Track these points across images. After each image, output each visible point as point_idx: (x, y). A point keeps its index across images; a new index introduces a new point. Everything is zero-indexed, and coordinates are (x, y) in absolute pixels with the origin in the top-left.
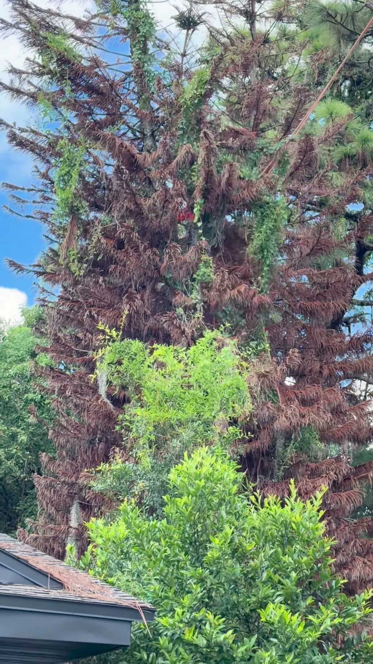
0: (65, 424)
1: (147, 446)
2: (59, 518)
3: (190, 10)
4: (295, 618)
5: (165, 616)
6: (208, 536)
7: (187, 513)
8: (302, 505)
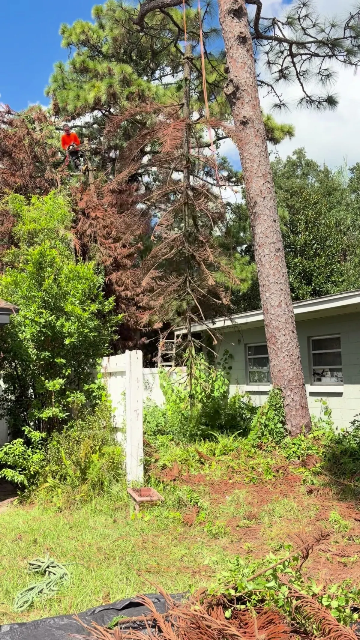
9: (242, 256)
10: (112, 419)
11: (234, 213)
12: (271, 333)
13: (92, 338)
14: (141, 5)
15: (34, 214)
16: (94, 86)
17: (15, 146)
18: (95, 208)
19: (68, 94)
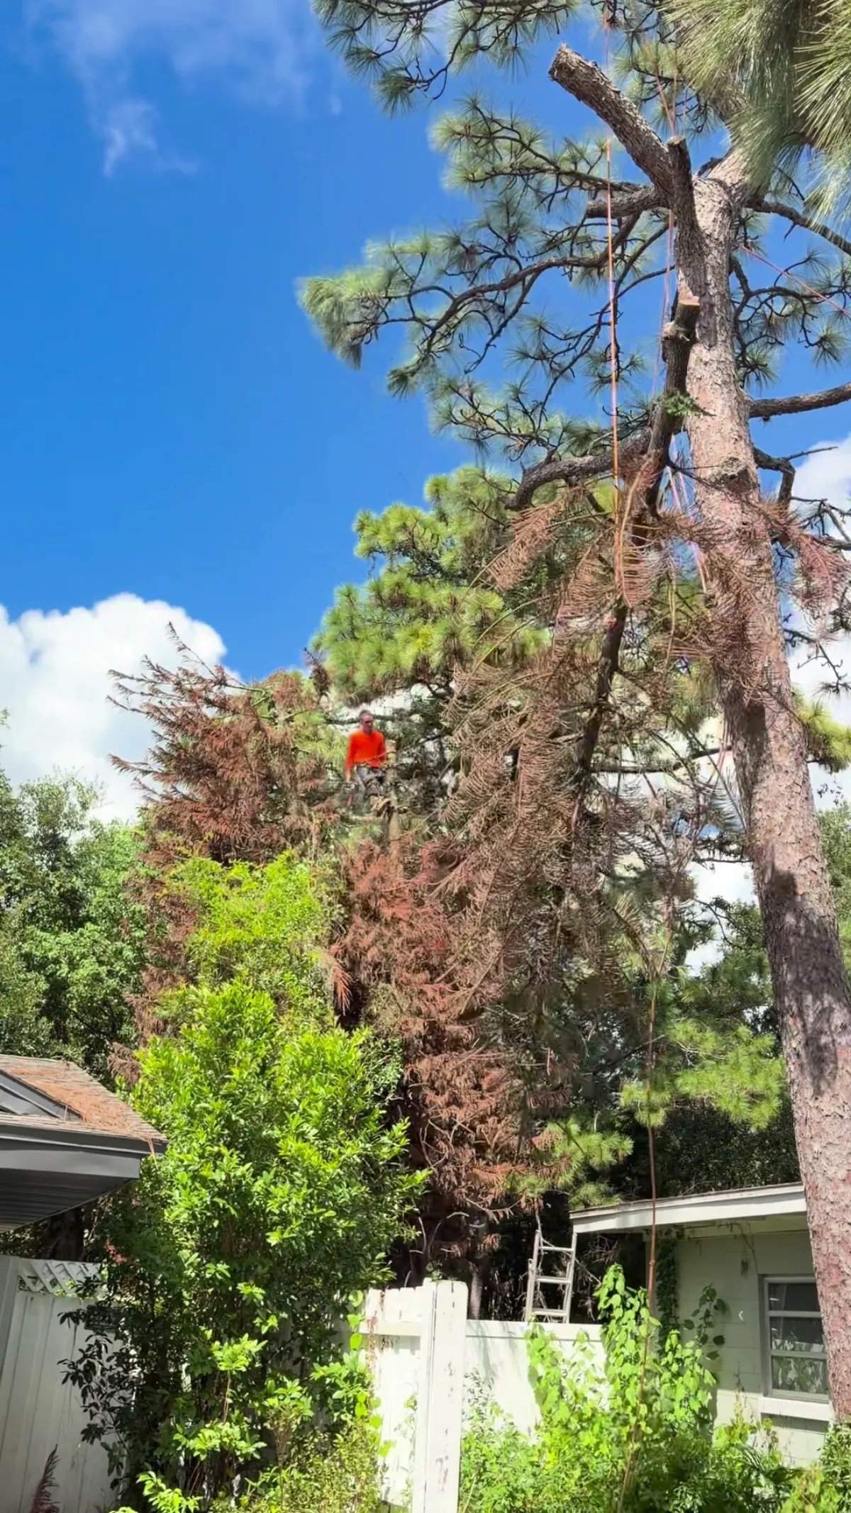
9: (756, 1033)
10: (379, 1475)
11: (736, 925)
12: (827, 1256)
13: (340, 1232)
14: (524, 472)
15: (237, 905)
16: (415, 634)
17: (224, 754)
18: (393, 898)
19: (360, 648)
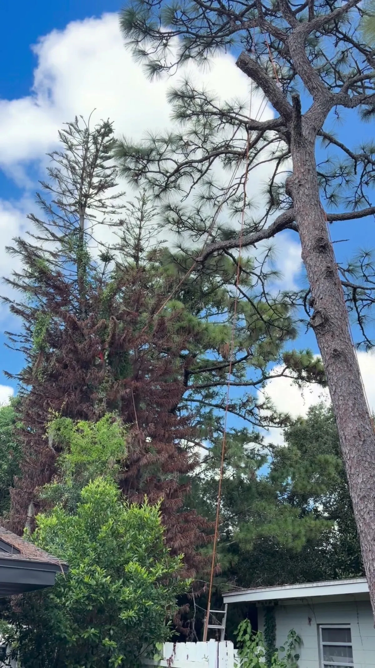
0: (28, 460)
1: (71, 475)
2: (22, 512)
3: (108, 253)
4: (143, 570)
5: (75, 568)
6: (100, 525)
7: (89, 513)
8: (150, 508)
11: (277, 456)
